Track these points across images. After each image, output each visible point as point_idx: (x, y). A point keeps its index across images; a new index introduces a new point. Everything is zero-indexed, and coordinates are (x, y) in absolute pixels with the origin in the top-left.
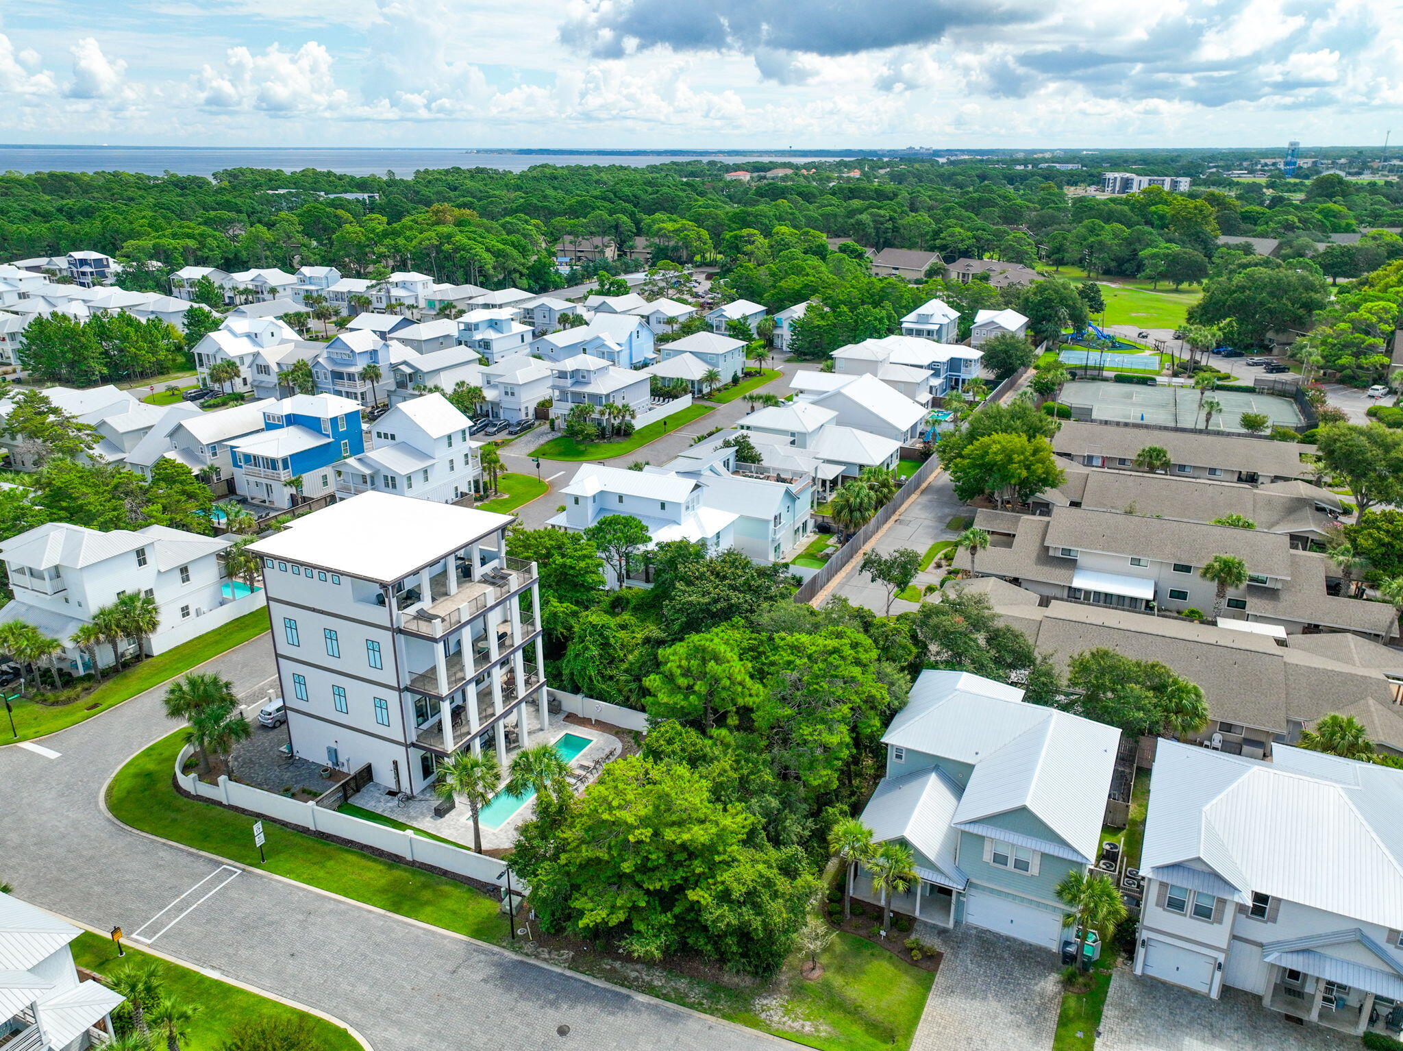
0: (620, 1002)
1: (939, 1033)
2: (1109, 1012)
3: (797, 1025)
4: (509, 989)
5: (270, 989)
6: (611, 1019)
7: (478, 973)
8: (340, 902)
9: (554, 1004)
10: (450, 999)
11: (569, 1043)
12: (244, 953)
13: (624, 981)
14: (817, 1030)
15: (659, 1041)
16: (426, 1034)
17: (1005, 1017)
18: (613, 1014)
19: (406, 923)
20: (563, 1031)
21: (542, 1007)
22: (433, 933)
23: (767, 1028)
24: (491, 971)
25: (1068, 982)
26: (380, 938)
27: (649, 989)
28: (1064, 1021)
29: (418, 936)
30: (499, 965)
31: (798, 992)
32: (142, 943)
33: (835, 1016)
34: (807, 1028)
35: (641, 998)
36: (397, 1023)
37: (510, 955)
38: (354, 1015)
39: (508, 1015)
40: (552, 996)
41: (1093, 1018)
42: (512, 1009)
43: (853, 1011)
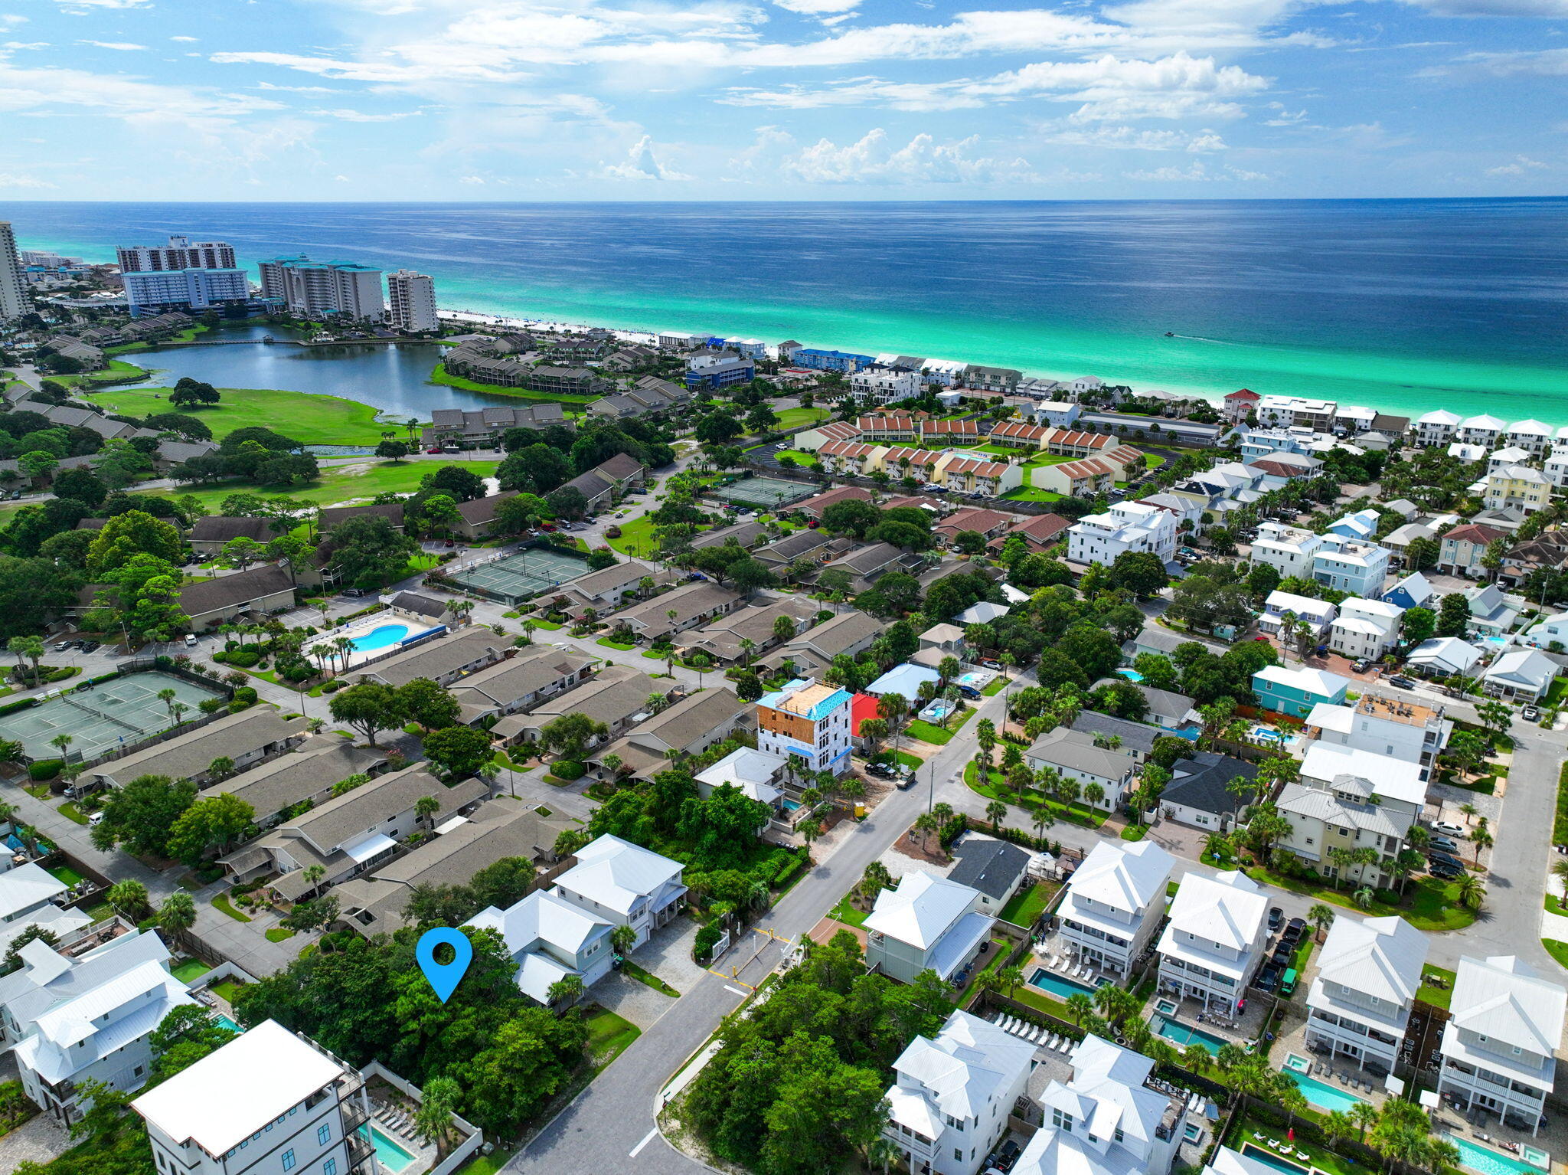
0: (572, 1112)
1: (630, 1015)
2: (643, 967)
3: (608, 1056)
4: (545, 1151)
6: (580, 1113)
7: (527, 1164)
9: (561, 1134)
11: (588, 1128)
13: (558, 1110)
14: (614, 1049)
15: (599, 1099)
17: (633, 995)
18: (578, 1113)
20: (580, 1130)
21: (562, 1138)
23: (604, 1066)
24: (528, 1159)
25: (626, 973)
27: (568, 1101)
28: (642, 981)
30: (526, 1156)
31: (593, 1052)
33: (609, 1043)
34: (612, 1053)
35: (572, 1103)
37: (522, 1152)
39: (561, 1151)
41: (644, 973)
42: (559, 1149)
43: (609, 1037)
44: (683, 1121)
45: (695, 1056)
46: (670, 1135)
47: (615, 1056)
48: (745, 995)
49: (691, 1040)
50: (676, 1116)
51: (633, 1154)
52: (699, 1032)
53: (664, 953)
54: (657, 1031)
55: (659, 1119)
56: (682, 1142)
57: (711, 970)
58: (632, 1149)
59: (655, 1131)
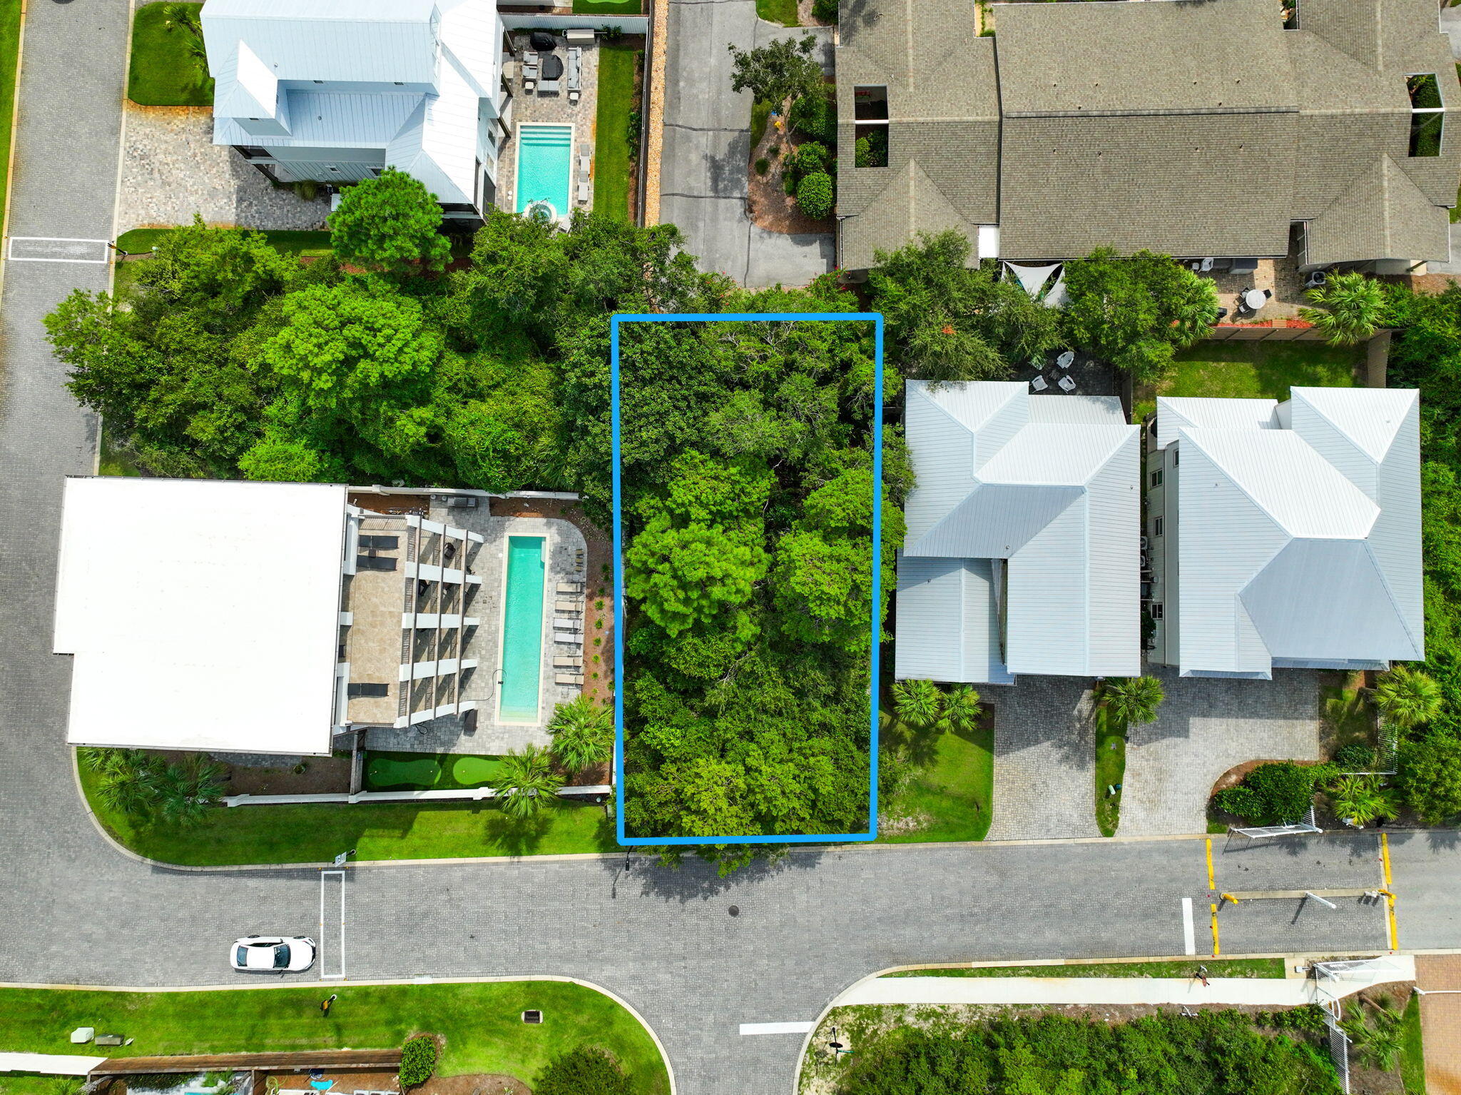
1: (1010, 789)
3: (901, 824)
4: (668, 894)
5: (483, 974)
6: (762, 884)
7: (632, 886)
8: (462, 865)
9: (713, 891)
10: (629, 922)
11: (746, 920)
12: (431, 952)
14: (918, 822)
15: (808, 888)
16: (635, 960)
17: (1056, 755)
18: (761, 879)
19: (536, 863)
20: (734, 912)
21: (705, 899)
22: (568, 863)
24: (641, 881)
26: (528, 888)
28: (1100, 740)
29: (557, 872)
32: (338, 979)
33: (926, 804)
34: (911, 824)
36: (607, 960)
38: (567, 968)
39: (684, 916)
40: (706, 885)
42: (683, 910)
43: (940, 794)
44: (856, 1053)
45: (990, 972)
46: (817, 1054)
47: (907, 837)
48: (1190, 950)
49: (1023, 937)
50: (857, 1034)
51: (747, 1029)
52: (1050, 935)
53: (1195, 723)
54: (1002, 864)
55: (834, 1012)
56: (816, 1081)
57: (1211, 841)
58: (755, 1020)
59: (808, 1027)
